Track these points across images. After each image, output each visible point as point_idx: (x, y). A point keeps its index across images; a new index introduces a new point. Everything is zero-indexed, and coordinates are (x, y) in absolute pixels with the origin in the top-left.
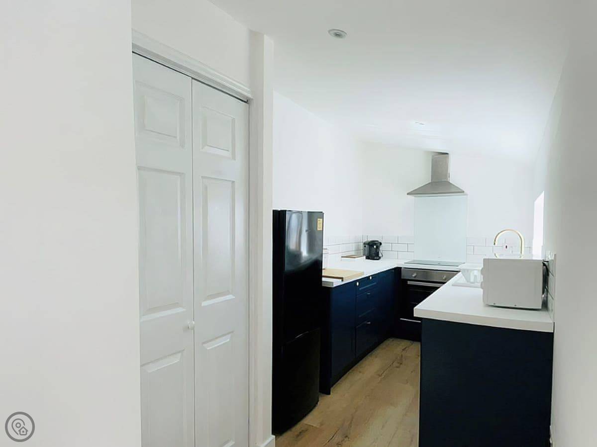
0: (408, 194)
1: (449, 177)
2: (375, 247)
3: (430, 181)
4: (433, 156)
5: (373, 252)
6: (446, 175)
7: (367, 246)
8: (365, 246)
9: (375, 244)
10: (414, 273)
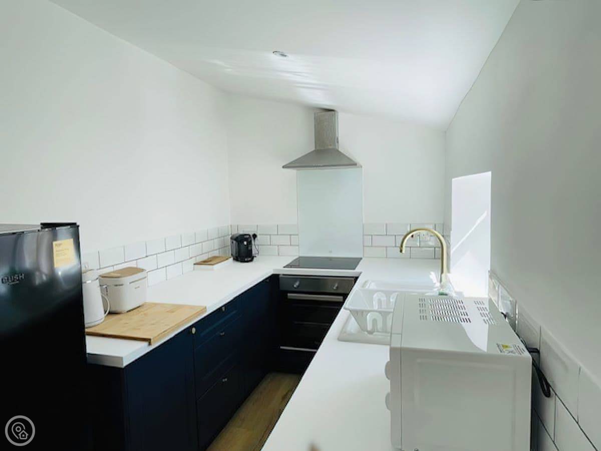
0: (283, 167)
1: (338, 142)
2: (245, 243)
3: (313, 149)
4: (315, 114)
5: (243, 249)
6: (335, 140)
7: (234, 242)
8: (232, 242)
9: (246, 239)
10: (296, 281)
